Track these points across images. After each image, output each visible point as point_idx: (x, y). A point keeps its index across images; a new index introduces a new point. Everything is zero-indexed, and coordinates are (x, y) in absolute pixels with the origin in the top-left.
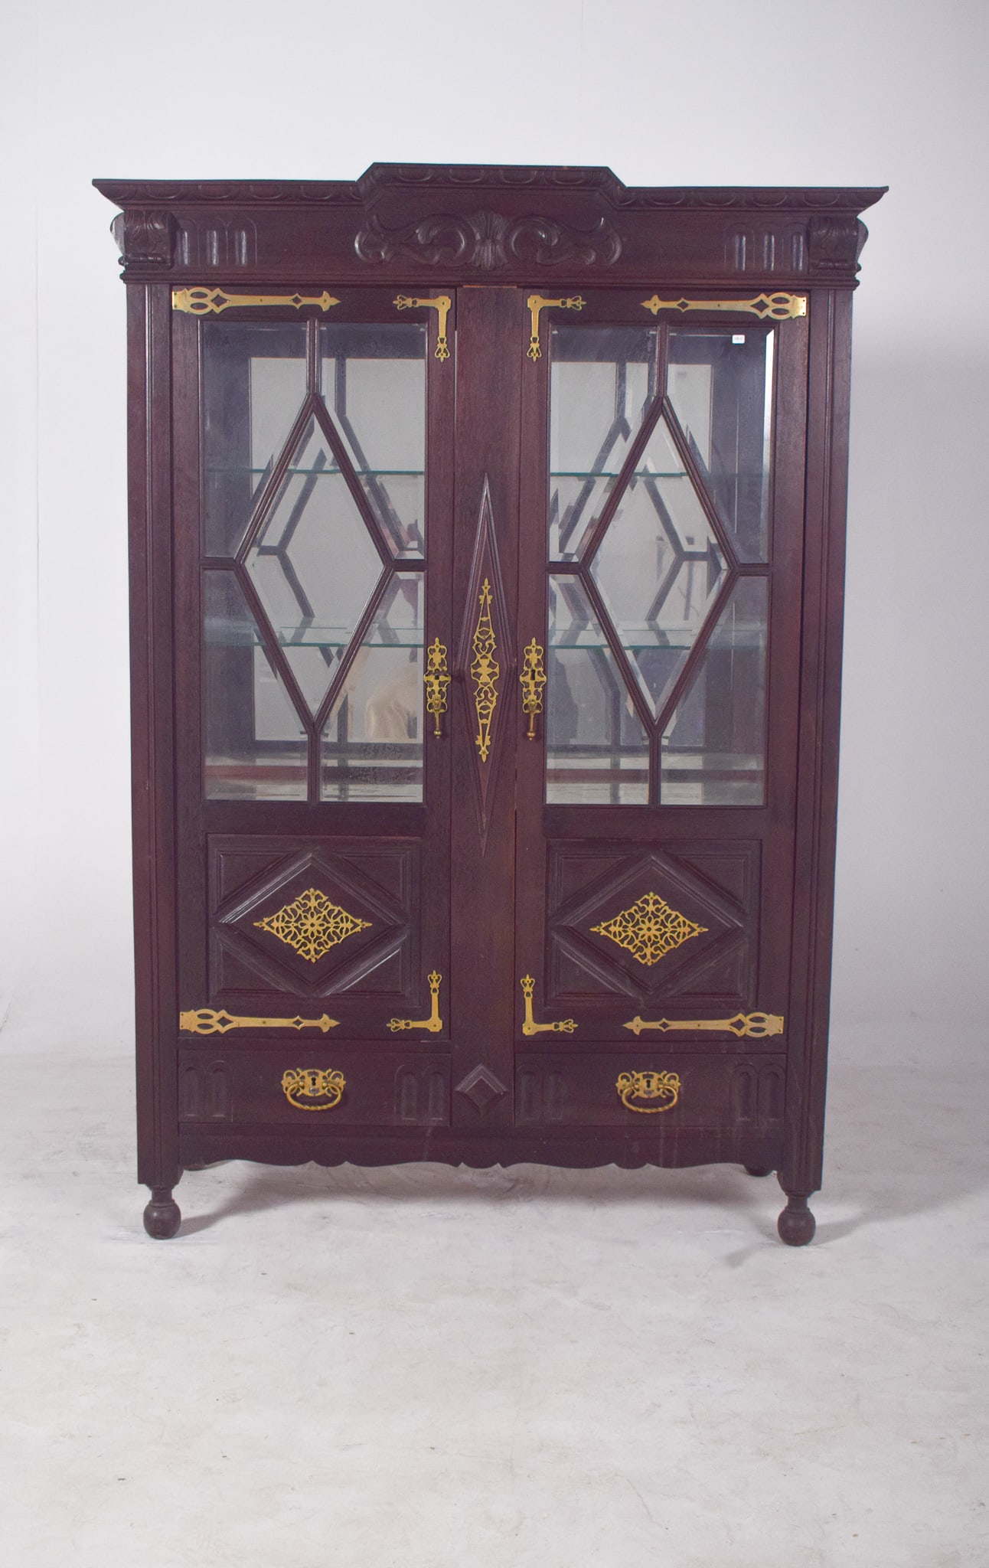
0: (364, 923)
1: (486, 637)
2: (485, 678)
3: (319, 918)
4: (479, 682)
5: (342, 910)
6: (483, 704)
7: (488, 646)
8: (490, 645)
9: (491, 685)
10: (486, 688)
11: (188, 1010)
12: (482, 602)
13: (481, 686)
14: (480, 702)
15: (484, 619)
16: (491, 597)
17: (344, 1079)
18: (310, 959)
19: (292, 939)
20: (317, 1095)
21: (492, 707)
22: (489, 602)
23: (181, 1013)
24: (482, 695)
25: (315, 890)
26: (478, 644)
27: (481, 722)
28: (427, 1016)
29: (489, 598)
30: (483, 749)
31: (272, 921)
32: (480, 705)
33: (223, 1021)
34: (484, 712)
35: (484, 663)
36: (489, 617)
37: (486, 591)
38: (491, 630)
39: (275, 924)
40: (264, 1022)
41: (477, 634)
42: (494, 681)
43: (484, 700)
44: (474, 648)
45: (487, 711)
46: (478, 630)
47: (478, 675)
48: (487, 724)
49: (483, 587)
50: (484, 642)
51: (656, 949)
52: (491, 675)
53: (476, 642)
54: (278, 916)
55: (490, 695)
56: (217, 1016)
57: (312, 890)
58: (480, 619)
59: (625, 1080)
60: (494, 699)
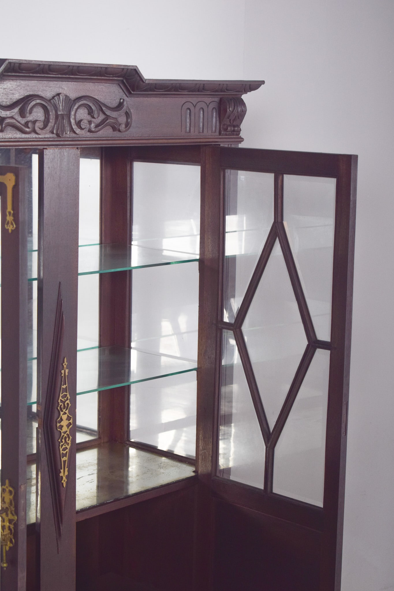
1: (66, 399)
2: (65, 429)
4: (62, 431)
6: (64, 447)
7: (66, 405)
8: (68, 404)
9: (68, 433)
10: (65, 435)
12: (63, 375)
13: (62, 434)
14: (62, 446)
15: (64, 387)
16: (68, 370)
21: (68, 447)
22: (67, 374)
24: (63, 440)
26: (61, 405)
27: (63, 459)
29: (67, 371)
30: (64, 478)
32: (62, 448)
34: (64, 452)
35: (65, 417)
36: (67, 385)
37: (65, 366)
38: (68, 394)
41: (60, 398)
42: (70, 429)
43: (63, 444)
44: (59, 408)
45: (66, 451)
46: (61, 395)
47: (61, 427)
48: (66, 460)
49: (64, 364)
50: (64, 403)
53: (60, 404)
55: (67, 439)
58: (62, 387)
60: (69, 442)
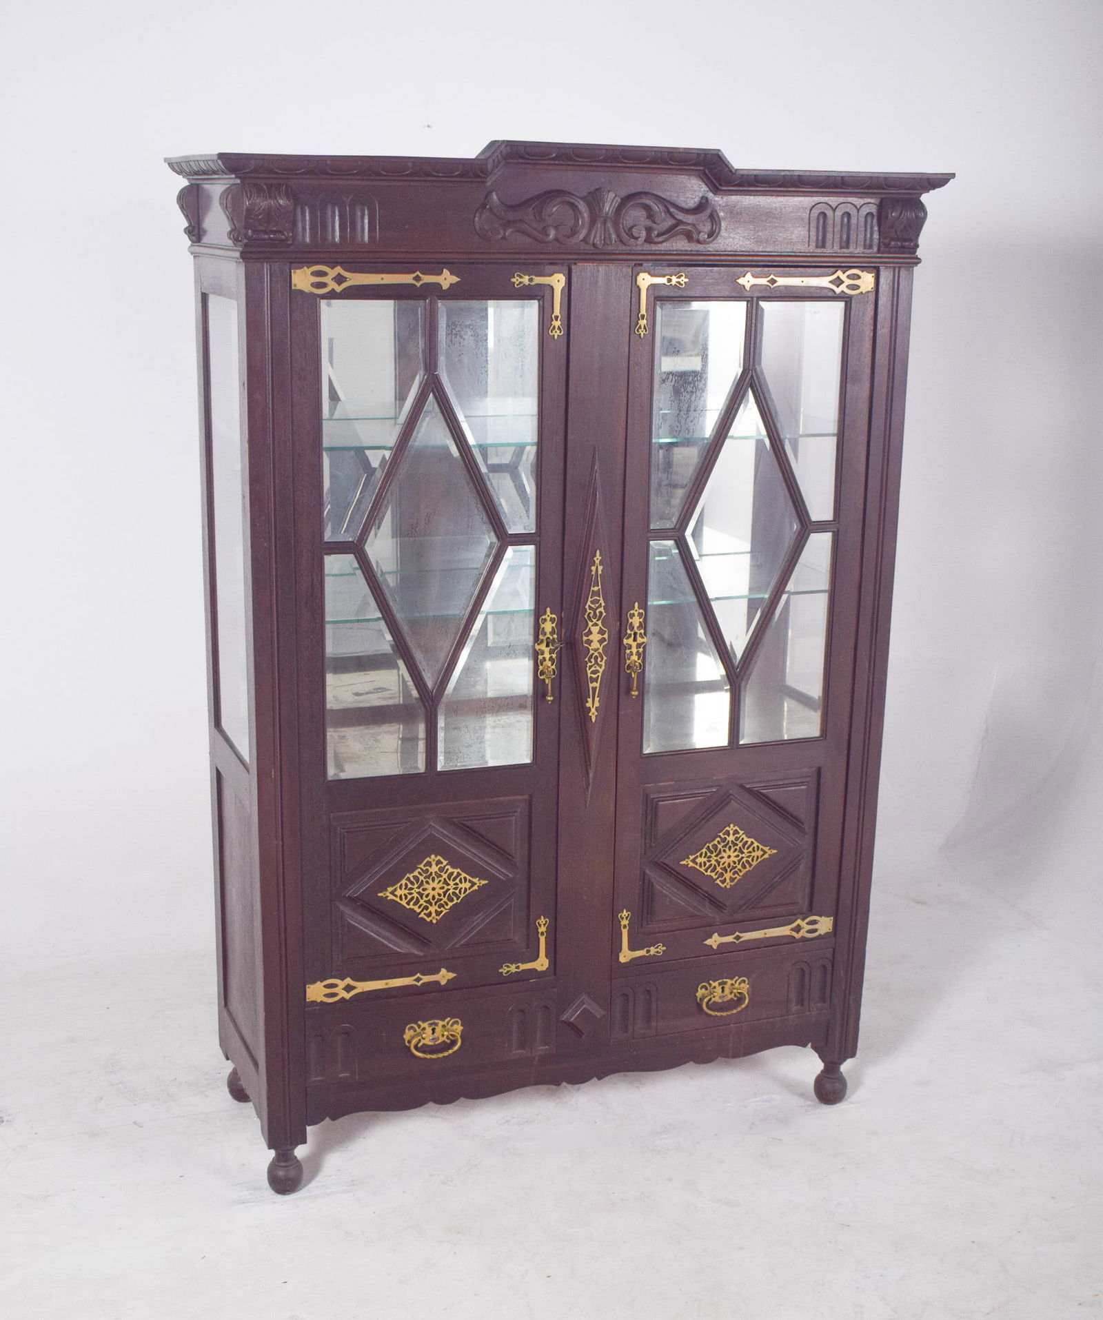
0: (481, 881)
1: (597, 605)
2: (595, 645)
3: (440, 881)
4: (590, 648)
5: (460, 872)
6: (593, 669)
7: (598, 614)
8: (601, 613)
9: (601, 651)
10: (596, 654)
11: (314, 982)
12: (593, 573)
13: (591, 652)
14: (590, 667)
15: (596, 589)
16: (602, 567)
17: (461, 1025)
18: (431, 921)
19: (414, 904)
20: (437, 1043)
21: (601, 670)
22: (600, 572)
23: (307, 986)
24: (593, 660)
25: (436, 856)
26: (590, 613)
27: (591, 685)
28: (535, 957)
29: (600, 568)
30: (593, 710)
31: (395, 890)
32: (591, 670)
33: (348, 988)
34: (594, 676)
35: (595, 630)
36: (600, 587)
37: (597, 562)
38: (601, 599)
39: (398, 892)
40: (387, 984)
41: (589, 603)
42: (604, 647)
43: (593, 665)
44: (586, 617)
45: (597, 675)
46: (590, 599)
47: (589, 642)
48: (596, 687)
49: (595, 559)
50: (595, 611)
51: (734, 874)
52: (601, 641)
53: (588, 611)
54: (401, 885)
55: (599, 659)
56: (342, 984)
57: (433, 856)
58: (592, 588)
59: (704, 989)
60: (603, 663)
